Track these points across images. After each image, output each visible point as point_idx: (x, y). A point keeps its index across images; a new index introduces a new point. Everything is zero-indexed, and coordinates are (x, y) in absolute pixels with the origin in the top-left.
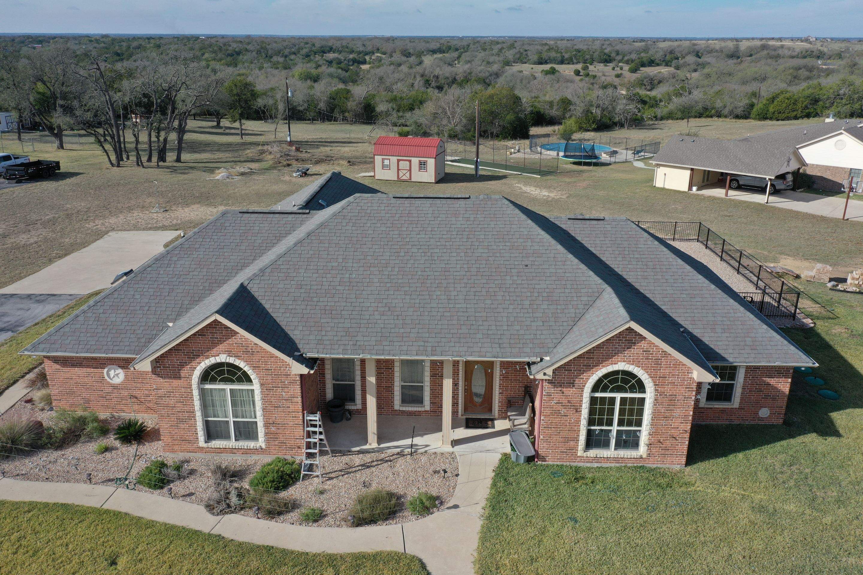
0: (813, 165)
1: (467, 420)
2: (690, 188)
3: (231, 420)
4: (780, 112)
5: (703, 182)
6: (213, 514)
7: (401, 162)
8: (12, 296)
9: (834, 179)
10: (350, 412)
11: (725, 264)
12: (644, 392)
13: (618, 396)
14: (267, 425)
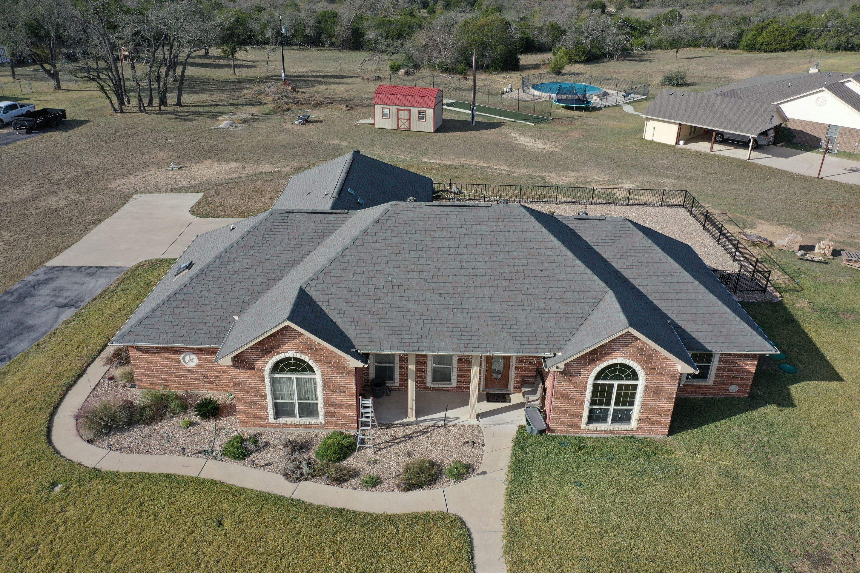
0: (794, 119)
1: (488, 394)
2: (677, 142)
3: (296, 401)
4: (768, 44)
5: (690, 135)
6: (291, 481)
7: (400, 112)
8: (63, 268)
9: (812, 134)
10: (390, 389)
11: (707, 234)
12: (637, 379)
13: (616, 383)
14: (326, 406)
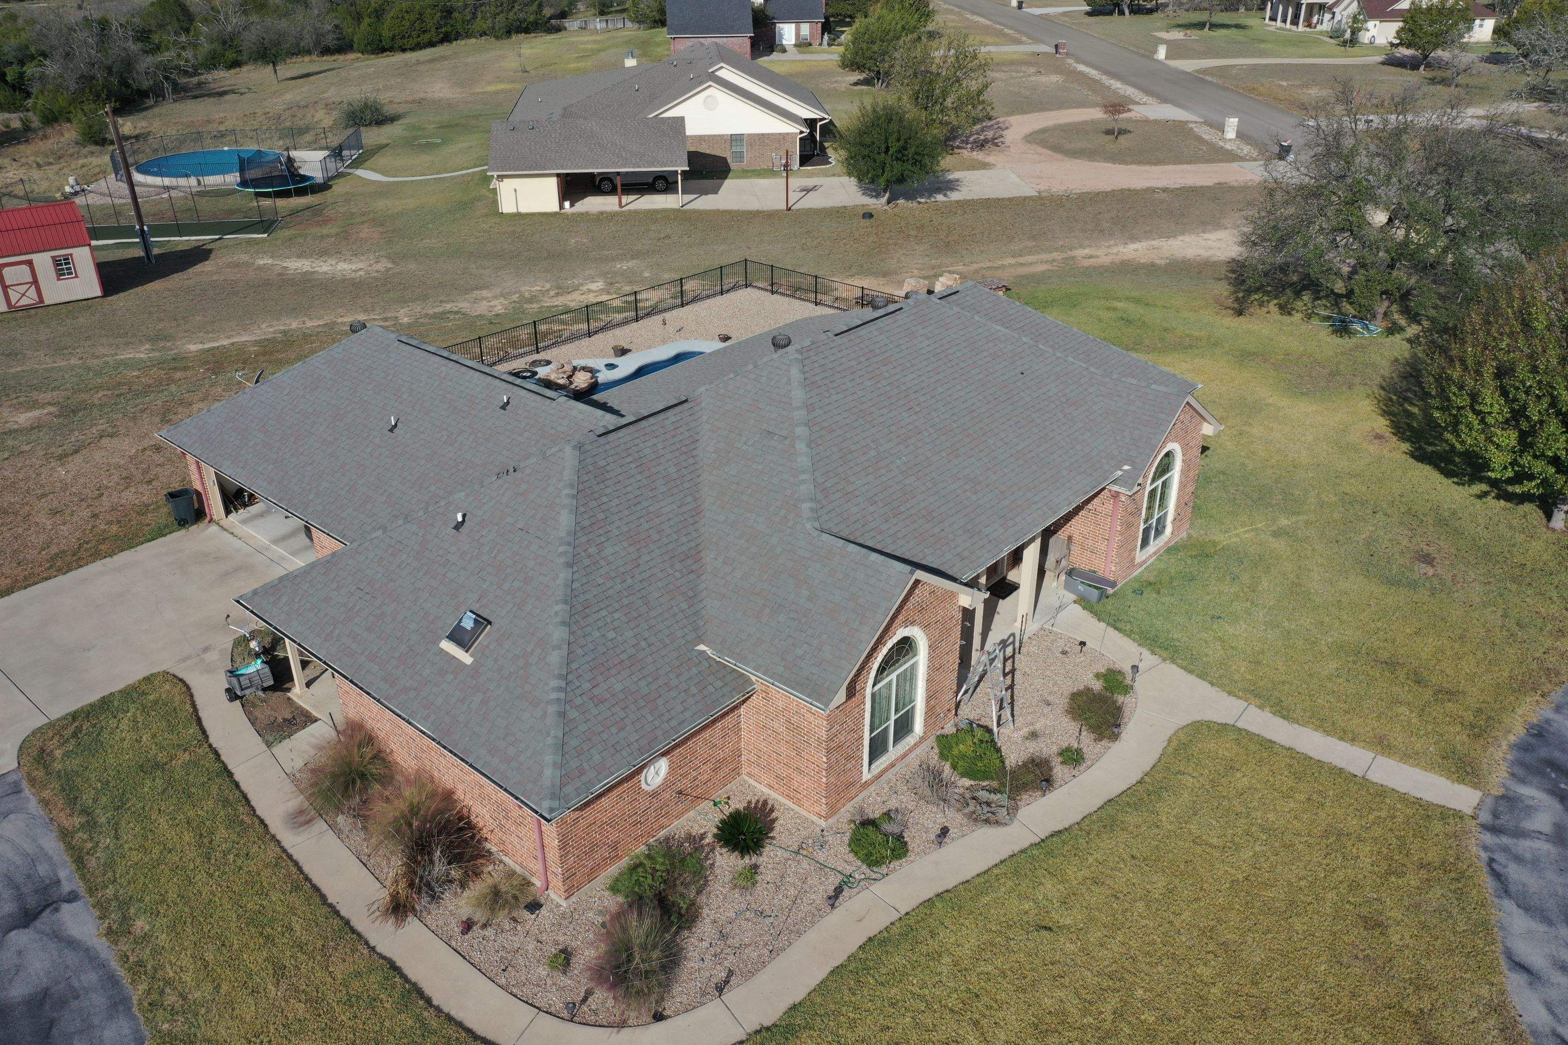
2: (561, 207)
3: (892, 720)
4: (403, 37)
9: (712, 153)
12: (1174, 466)
13: (1161, 481)
14: (925, 703)
